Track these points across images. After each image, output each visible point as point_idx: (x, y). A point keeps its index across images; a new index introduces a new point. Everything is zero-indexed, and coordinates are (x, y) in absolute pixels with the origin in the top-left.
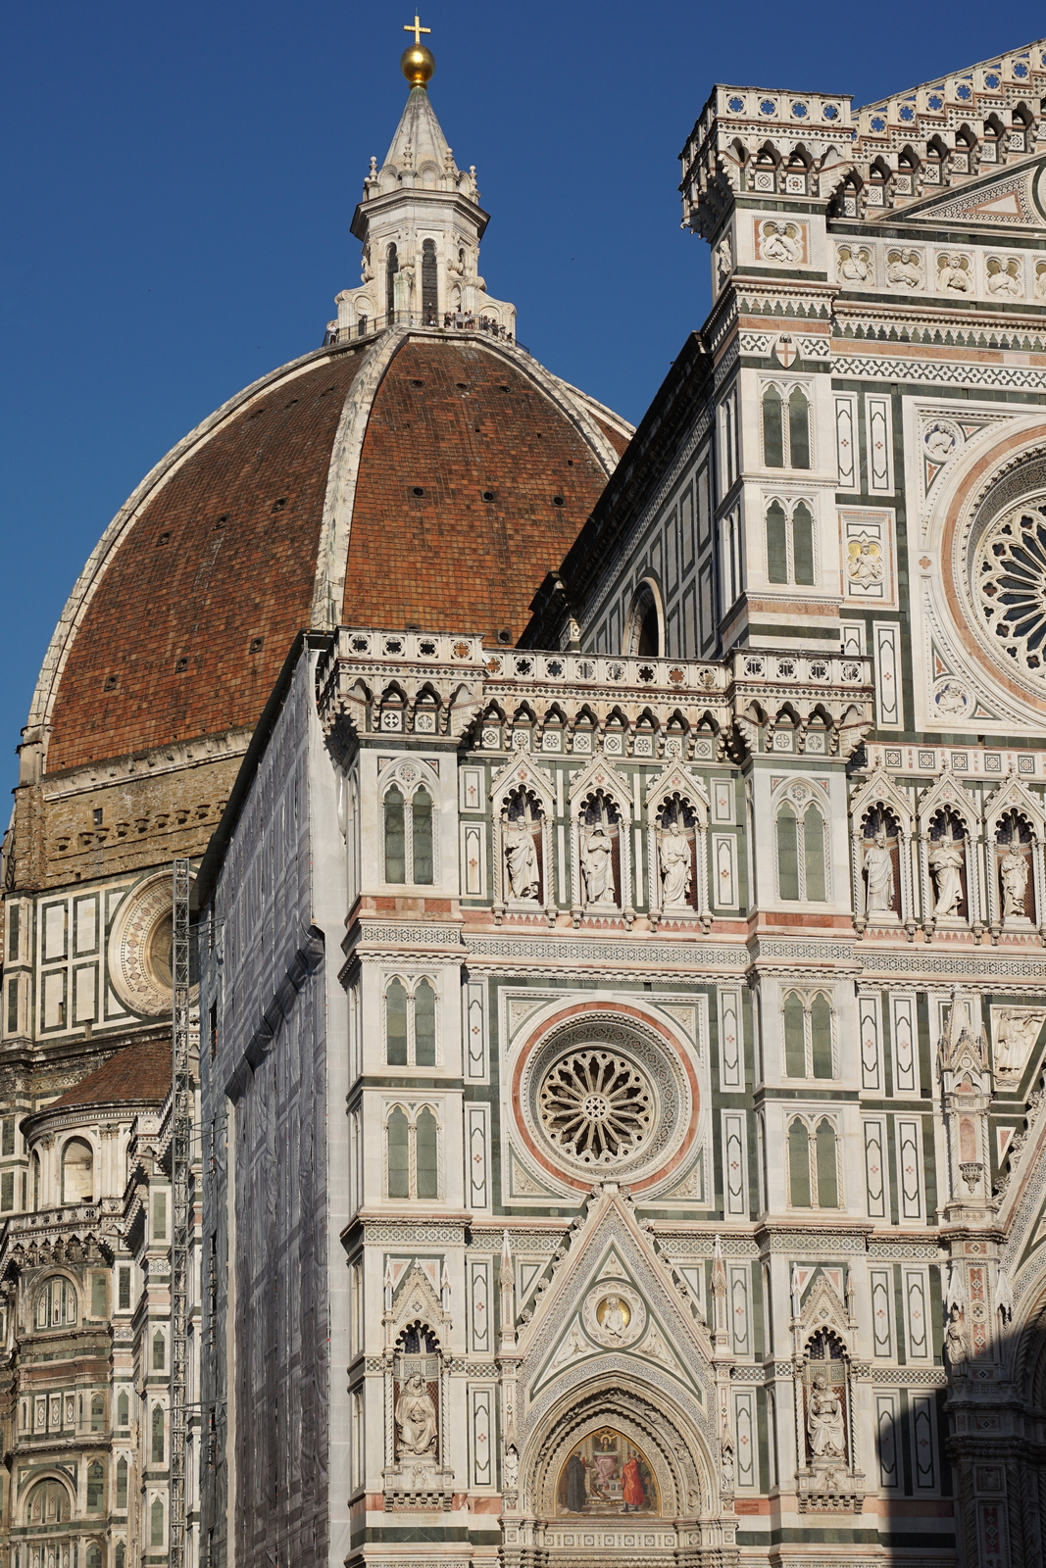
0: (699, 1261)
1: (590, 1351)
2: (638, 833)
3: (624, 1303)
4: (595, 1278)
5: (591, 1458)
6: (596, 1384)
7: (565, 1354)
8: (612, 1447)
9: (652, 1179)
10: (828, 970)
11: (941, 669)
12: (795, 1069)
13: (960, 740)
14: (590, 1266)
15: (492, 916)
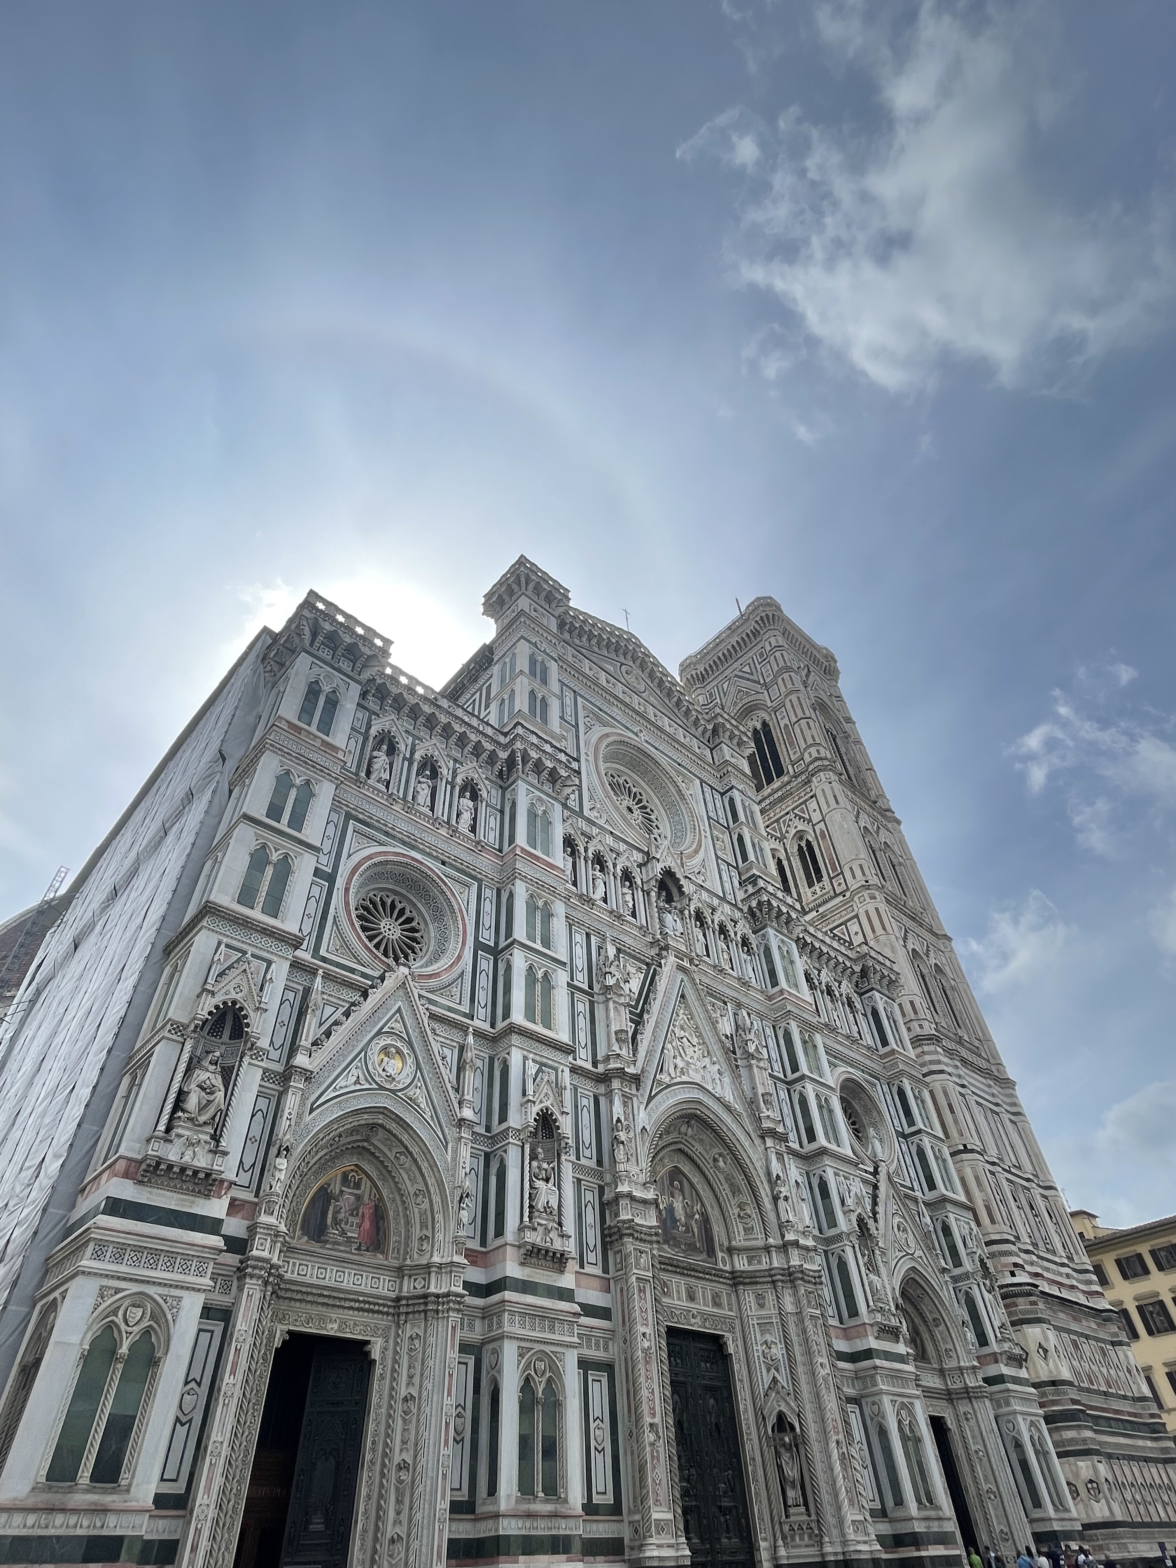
0: (455, 1044)
1: (367, 1086)
2: (449, 787)
3: (400, 1055)
4: (382, 1028)
5: (337, 1192)
6: (366, 1116)
7: (347, 1082)
8: (357, 1186)
9: (430, 976)
11: (591, 798)
12: (531, 936)
14: (380, 1019)
15: (357, 781)
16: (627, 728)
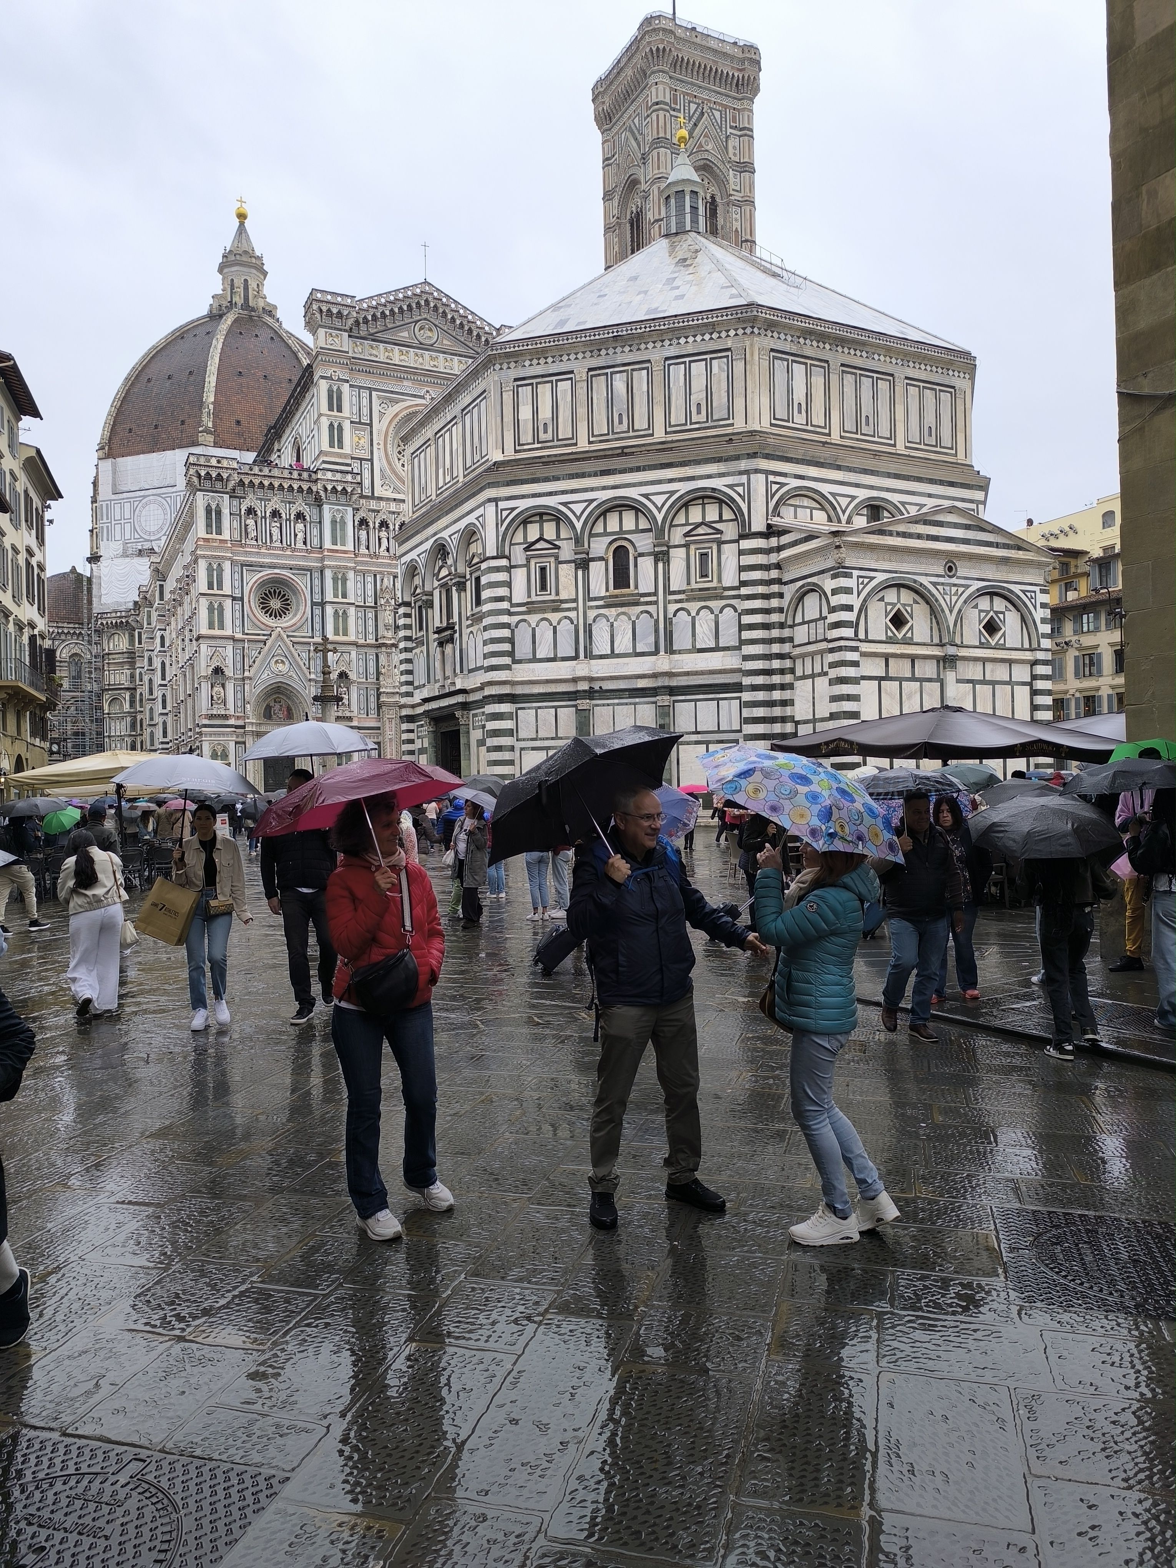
0: (306, 650)
1: (272, 676)
3: (283, 662)
4: (274, 654)
5: (273, 706)
6: (274, 685)
7: (265, 676)
9: (292, 626)
10: (346, 568)
11: (383, 476)
12: (336, 596)
13: (388, 499)
14: (272, 651)
15: (241, 546)
16: (415, 396)
